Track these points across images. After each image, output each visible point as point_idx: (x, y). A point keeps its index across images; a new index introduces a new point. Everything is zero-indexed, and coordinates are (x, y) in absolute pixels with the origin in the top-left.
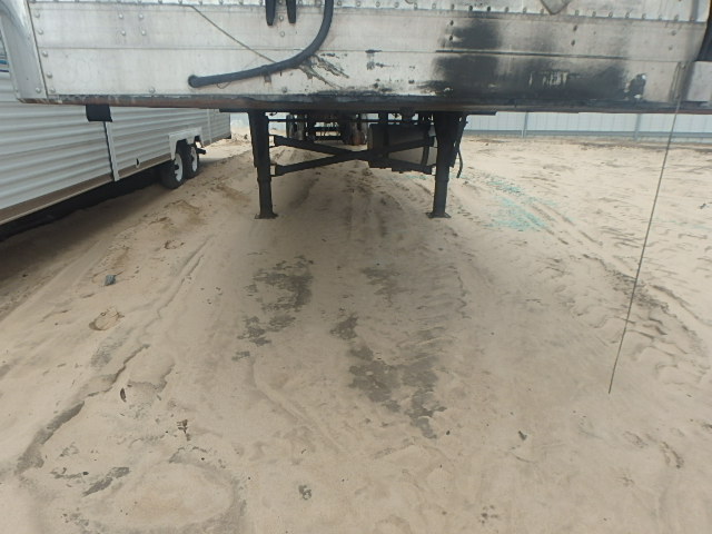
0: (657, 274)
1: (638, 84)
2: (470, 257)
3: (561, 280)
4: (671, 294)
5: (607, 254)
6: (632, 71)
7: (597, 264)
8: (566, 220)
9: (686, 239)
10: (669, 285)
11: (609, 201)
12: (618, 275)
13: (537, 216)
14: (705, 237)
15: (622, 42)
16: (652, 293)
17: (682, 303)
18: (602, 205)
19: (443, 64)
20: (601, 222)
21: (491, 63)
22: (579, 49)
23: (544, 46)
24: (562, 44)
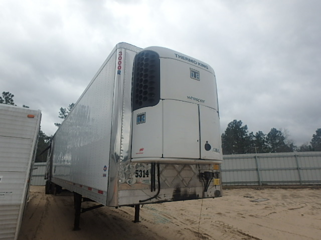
0: (203, 230)
1: (198, 195)
2: (156, 234)
3: (183, 236)
4: (208, 235)
5: (189, 227)
6: (197, 194)
7: (189, 231)
8: (175, 218)
9: (206, 220)
10: (207, 233)
11: (183, 210)
12: (195, 232)
13: (166, 218)
14: (210, 218)
15: (195, 190)
16: (204, 235)
17: (211, 237)
18: (181, 212)
19: (173, 195)
20: (184, 218)
21: (180, 195)
22: (190, 191)
23: (186, 191)
24: (188, 191)
